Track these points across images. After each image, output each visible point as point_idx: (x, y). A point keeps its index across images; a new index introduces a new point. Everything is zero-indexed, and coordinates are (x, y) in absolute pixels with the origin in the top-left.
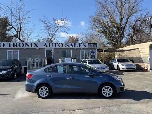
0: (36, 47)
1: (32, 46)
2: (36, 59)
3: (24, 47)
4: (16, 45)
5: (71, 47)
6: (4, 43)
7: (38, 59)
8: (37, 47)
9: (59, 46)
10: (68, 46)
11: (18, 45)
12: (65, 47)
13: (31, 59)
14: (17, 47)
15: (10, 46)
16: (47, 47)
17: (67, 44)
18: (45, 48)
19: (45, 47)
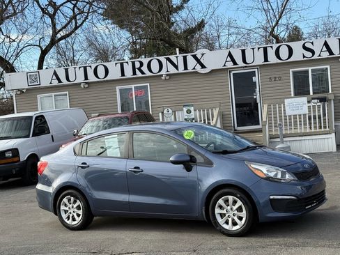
0: (198, 68)
1: (186, 68)
2: (185, 109)
3: (163, 72)
4: (139, 69)
5: (326, 55)
6: (105, 64)
7: (192, 109)
8: (203, 66)
9: (278, 56)
10: (313, 52)
11: (145, 68)
12: (302, 59)
13: (170, 111)
14: (143, 73)
15: (123, 74)
16: (235, 63)
17: (308, 45)
18: (230, 70)
19: (230, 65)
